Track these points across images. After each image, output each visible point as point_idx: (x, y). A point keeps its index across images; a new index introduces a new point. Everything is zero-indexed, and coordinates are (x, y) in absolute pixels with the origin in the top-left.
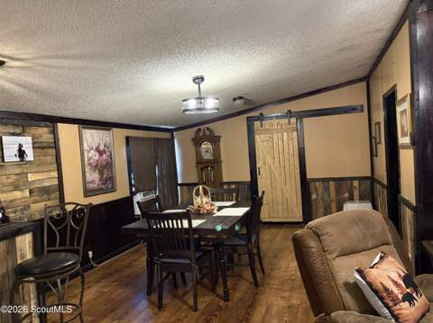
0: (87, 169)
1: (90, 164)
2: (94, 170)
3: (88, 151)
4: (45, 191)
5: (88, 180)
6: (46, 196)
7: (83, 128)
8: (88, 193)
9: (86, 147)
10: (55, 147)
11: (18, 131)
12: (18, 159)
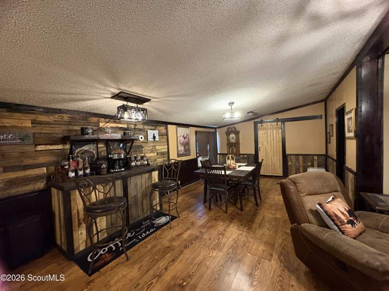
0: (179, 145)
1: (180, 143)
2: (182, 146)
3: (180, 137)
4: (162, 154)
5: (179, 150)
6: (163, 156)
7: (178, 127)
8: (179, 155)
9: (179, 135)
10: (167, 135)
11: (153, 128)
12: (153, 140)
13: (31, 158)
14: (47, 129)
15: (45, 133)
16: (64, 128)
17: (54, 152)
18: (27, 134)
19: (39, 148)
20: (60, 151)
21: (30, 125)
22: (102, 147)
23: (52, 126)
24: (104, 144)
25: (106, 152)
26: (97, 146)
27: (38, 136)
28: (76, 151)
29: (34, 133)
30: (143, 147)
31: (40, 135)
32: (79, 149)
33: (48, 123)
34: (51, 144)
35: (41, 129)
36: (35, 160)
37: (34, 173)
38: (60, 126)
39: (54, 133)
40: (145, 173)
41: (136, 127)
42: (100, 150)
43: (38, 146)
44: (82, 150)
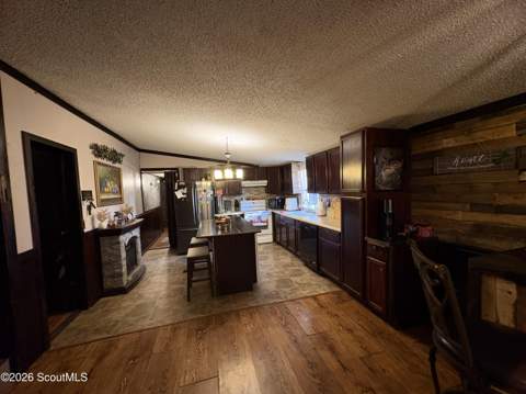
13: (509, 194)
18: (505, 152)
21: (513, 133)
29: (517, 148)
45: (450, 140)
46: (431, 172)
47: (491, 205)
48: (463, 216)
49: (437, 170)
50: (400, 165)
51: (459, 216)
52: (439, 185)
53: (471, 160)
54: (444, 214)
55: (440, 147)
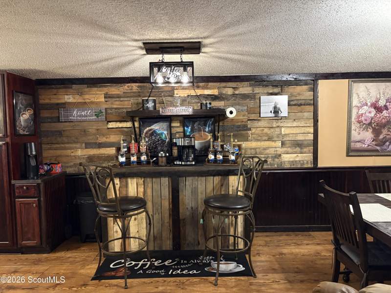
0: (353, 127)
1: (359, 122)
2: (366, 129)
3: (359, 108)
5: (353, 139)
6: (298, 149)
7: (355, 82)
8: (351, 152)
9: (355, 102)
10: (315, 104)
11: (276, 90)
12: (273, 115)
13: (104, 135)
14: (117, 103)
15: (116, 109)
16: (132, 100)
17: (124, 130)
18: (100, 110)
19: (111, 125)
20: (129, 129)
21: (103, 100)
22: (178, 127)
23: (122, 99)
24: (180, 123)
25: (182, 134)
26: (170, 125)
27: (109, 111)
28: (145, 131)
29: (106, 108)
30: (250, 129)
31: (112, 110)
32: (148, 129)
33: (119, 96)
34: (121, 121)
35: (112, 104)
36: (107, 138)
37: (106, 153)
38: (129, 99)
39: (123, 108)
40: (214, 176)
41: (237, 92)
42: (174, 131)
43: (109, 123)
44: (151, 130)
45: (71, 96)
46: (58, 120)
47: (96, 143)
48: (81, 153)
49: (62, 119)
50: (32, 112)
51: (79, 153)
52: (64, 131)
53: (83, 113)
54: (69, 152)
55: (63, 101)
